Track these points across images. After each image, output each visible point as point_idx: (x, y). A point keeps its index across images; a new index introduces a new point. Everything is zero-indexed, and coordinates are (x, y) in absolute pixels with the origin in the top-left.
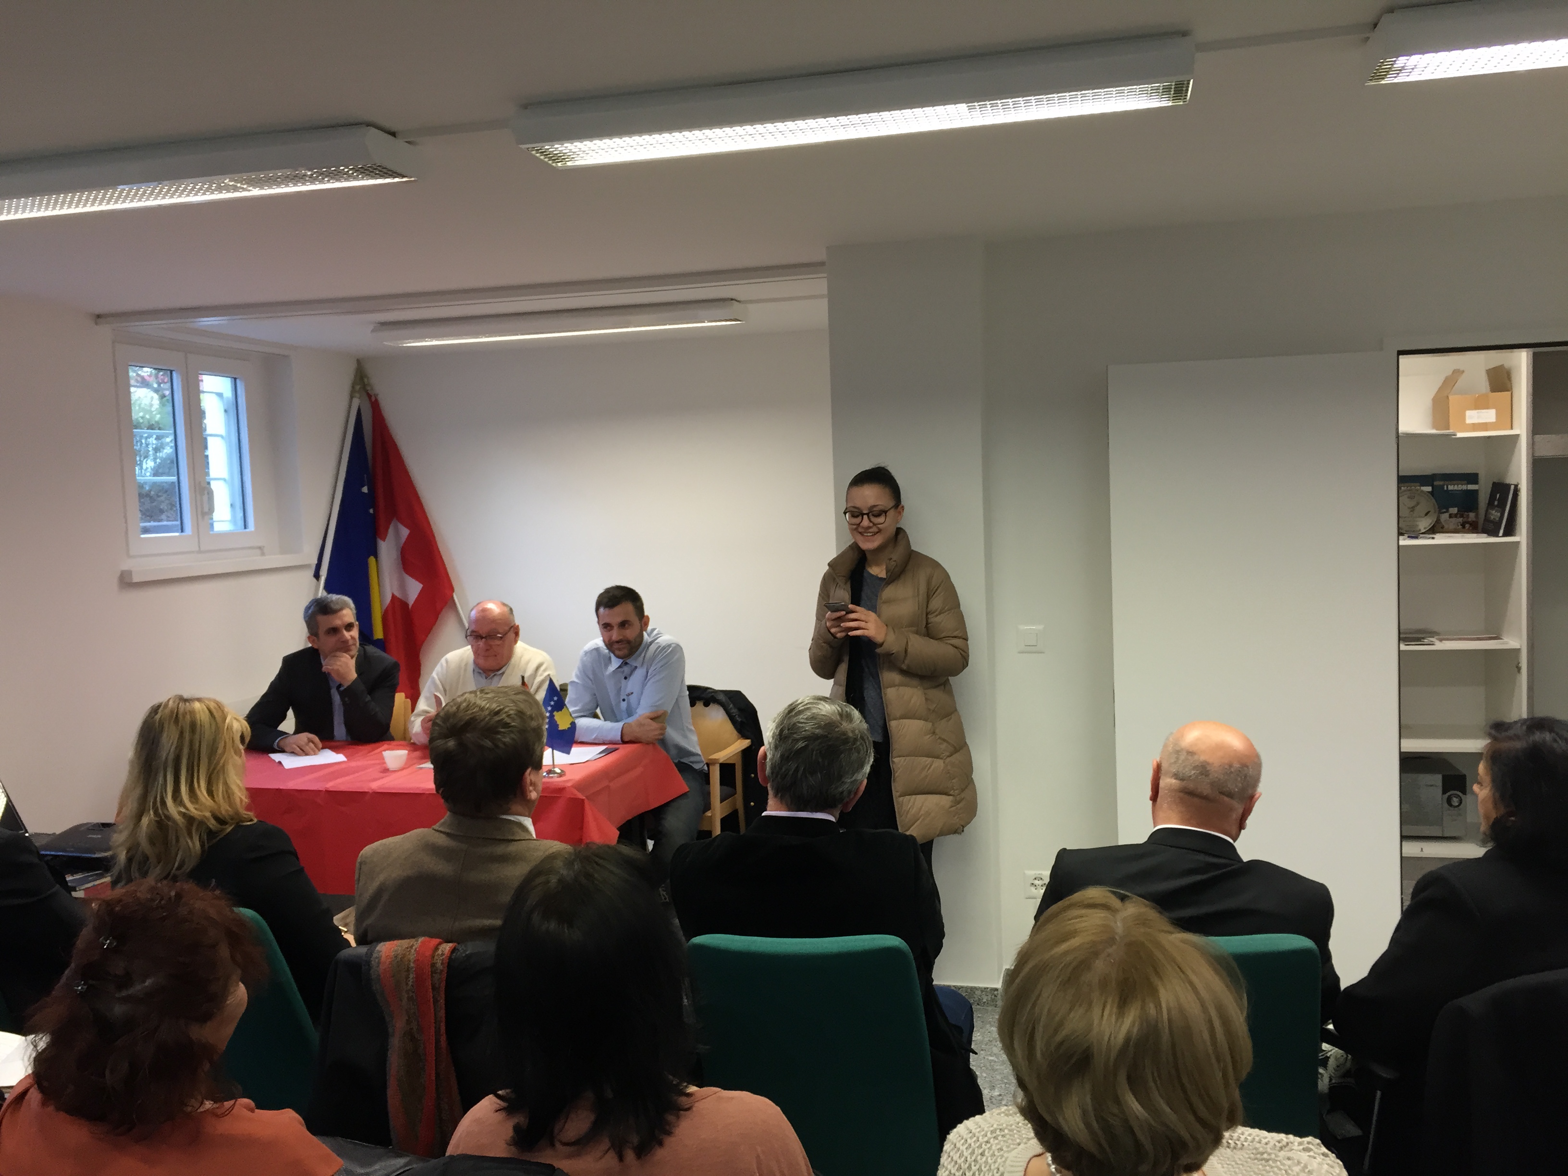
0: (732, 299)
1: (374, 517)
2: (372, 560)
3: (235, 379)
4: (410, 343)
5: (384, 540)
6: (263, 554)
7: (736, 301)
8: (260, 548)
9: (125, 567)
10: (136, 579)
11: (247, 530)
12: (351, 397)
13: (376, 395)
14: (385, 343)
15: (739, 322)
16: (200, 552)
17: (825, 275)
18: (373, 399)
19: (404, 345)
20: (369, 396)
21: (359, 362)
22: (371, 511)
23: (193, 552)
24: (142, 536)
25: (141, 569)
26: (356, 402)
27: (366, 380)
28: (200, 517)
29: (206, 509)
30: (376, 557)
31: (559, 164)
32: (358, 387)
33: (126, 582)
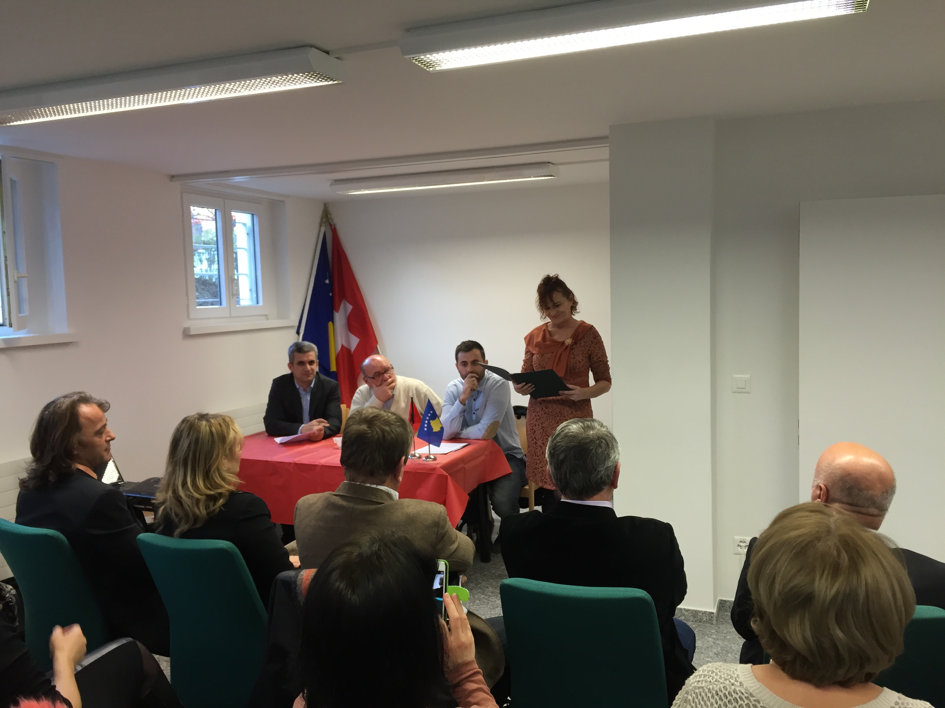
0: (549, 163)
1: (332, 297)
2: (330, 324)
3: (253, 215)
4: (353, 192)
5: (337, 312)
6: (267, 319)
7: (552, 164)
8: (266, 315)
9: (186, 325)
10: (192, 333)
11: (259, 305)
12: (321, 226)
13: (335, 225)
14: (337, 192)
15: (553, 177)
16: (230, 317)
17: (608, 145)
18: (333, 227)
19: (349, 194)
20: (331, 225)
21: (325, 204)
22: (331, 294)
23: (227, 317)
24: (198, 307)
25: (195, 327)
26: (323, 229)
27: (329, 216)
28: (231, 296)
29: (235, 292)
30: (333, 322)
31: (431, 69)
32: (324, 220)
33: (187, 335)
